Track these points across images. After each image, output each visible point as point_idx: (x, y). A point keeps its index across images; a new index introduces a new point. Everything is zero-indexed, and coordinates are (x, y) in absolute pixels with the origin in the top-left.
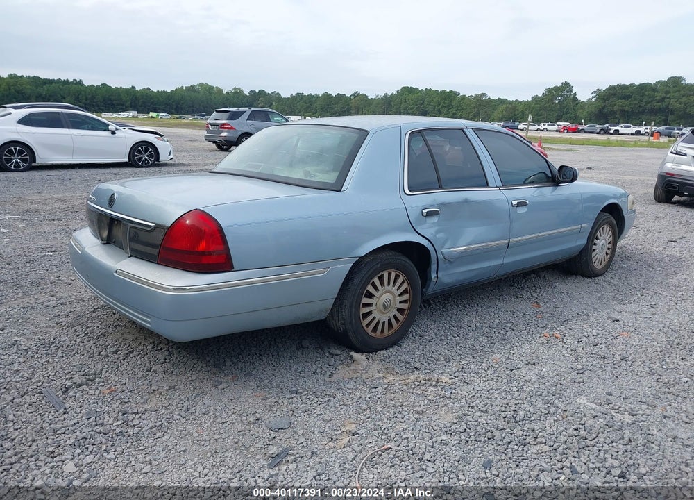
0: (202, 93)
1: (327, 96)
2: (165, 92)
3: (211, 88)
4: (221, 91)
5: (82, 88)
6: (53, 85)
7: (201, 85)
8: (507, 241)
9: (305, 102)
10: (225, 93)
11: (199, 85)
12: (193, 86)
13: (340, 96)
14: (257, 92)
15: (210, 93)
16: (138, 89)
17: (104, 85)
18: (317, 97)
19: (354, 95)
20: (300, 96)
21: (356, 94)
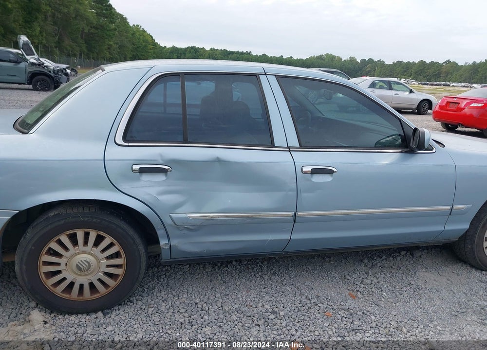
0: (327, 61)
1: (422, 63)
2: (302, 59)
3: (334, 57)
4: (341, 59)
5: (251, 57)
6: (234, 55)
7: (327, 55)
8: (291, 214)
9: (403, 68)
10: (343, 60)
11: (325, 55)
12: (321, 56)
13: (433, 64)
14: (367, 60)
15: (332, 60)
16: (285, 57)
17: (264, 55)
18: (414, 63)
19: (446, 62)
20: (400, 63)
21: (448, 62)
